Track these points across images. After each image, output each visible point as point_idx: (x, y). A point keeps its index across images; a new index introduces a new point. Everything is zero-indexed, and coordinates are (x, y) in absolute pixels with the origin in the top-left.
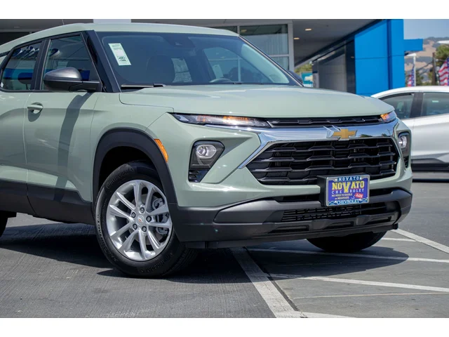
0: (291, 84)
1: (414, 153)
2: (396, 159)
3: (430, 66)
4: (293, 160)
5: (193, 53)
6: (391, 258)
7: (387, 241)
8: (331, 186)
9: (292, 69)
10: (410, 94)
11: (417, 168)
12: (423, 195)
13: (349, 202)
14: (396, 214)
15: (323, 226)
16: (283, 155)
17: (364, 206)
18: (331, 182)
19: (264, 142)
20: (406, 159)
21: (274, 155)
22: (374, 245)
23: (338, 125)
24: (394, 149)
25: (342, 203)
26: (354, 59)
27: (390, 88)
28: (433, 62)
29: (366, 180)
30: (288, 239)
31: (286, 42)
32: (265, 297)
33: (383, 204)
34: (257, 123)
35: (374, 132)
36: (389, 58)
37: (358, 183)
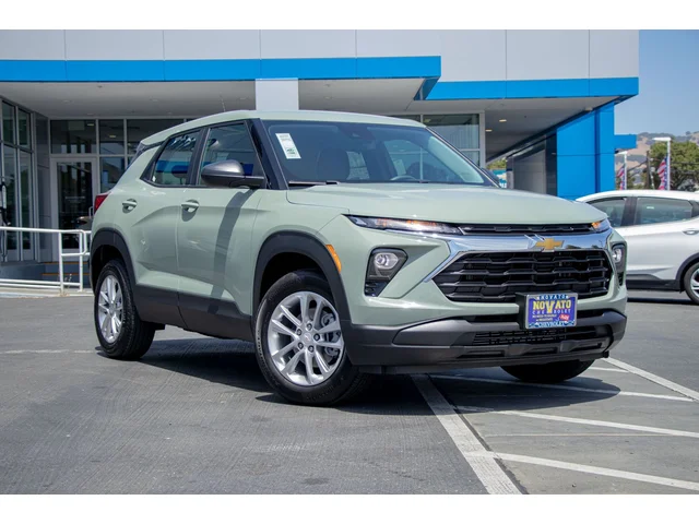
0: (486, 184)
1: (630, 268)
2: (609, 275)
3: (644, 166)
4: (487, 273)
5: (372, 146)
6: (599, 391)
7: (596, 371)
8: (531, 306)
9: (483, 164)
10: (621, 198)
11: (634, 284)
12: (640, 318)
13: (553, 325)
14: (608, 340)
15: (520, 353)
16: (476, 267)
17: (570, 329)
18: (532, 300)
19: (454, 251)
20: (621, 276)
21: (465, 267)
22: (581, 375)
23: (541, 233)
24: (607, 263)
25: (544, 325)
26: (555, 156)
27: (597, 191)
28: (646, 162)
29: (573, 299)
30: (479, 365)
31: (477, 134)
32: (452, 434)
33: (592, 327)
34: (446, 229)
35: (584, 243)
36: (597, 155)
37: (563, 302)
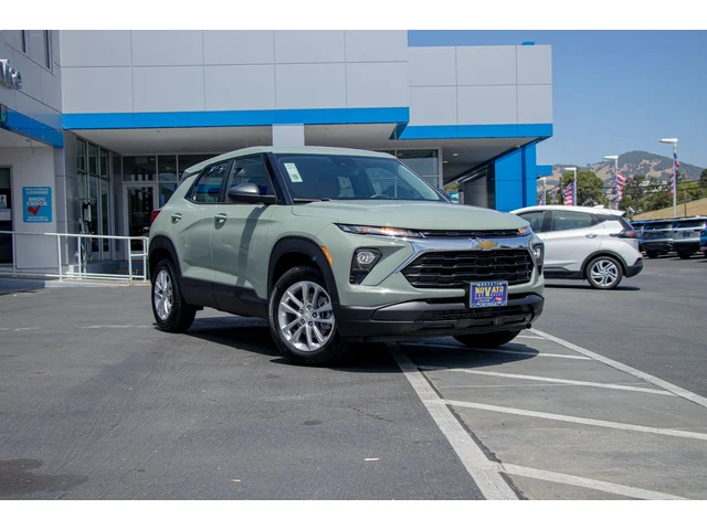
0: (441, 200)
1: (546, 262)
2: (531, 267)
3: (558, 188)
4: (441, 266)
5: (356, 173)
6: (524, 353)
7: (521, 338)
8: (474, 290)
9: (441, 187)
10: (541, 211)
11: (548, 275)
12: (554, 299)
13: (490, 305)
14: (530, 315)
15: (467, 325)
16: (433, 262)
17: (503, 308)
18: (474, 287)
19: (417, 250)
20: (540, 268)
21: (425, 262)
23: (481, 237)
24: (529, 259)
25: (484, 305)
26: (494, 181)
27: (524, 206)
28: (560, 186)
29: (504, 285)
30: (436, 335)
31: (437, 165)
32: (414, 386)
33: (519, 306)
34: (410, 234)
35: (512, 244)
36: (524, 180)
37: (497, 288)
